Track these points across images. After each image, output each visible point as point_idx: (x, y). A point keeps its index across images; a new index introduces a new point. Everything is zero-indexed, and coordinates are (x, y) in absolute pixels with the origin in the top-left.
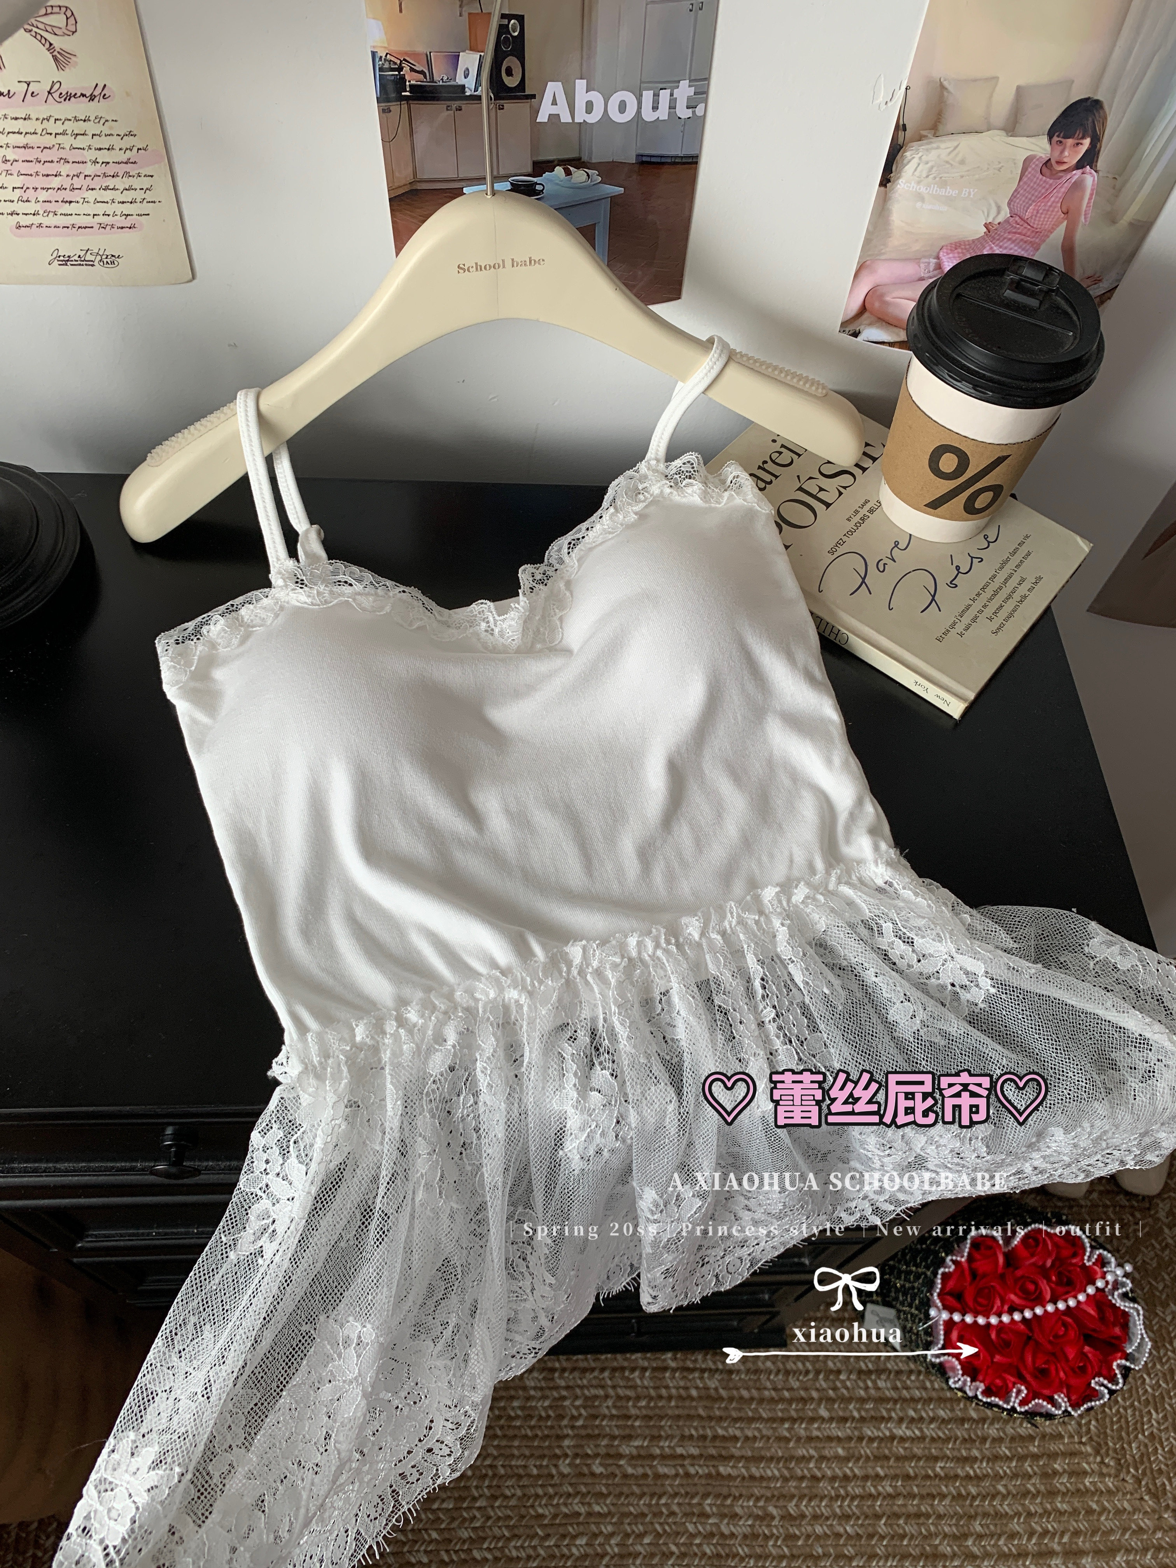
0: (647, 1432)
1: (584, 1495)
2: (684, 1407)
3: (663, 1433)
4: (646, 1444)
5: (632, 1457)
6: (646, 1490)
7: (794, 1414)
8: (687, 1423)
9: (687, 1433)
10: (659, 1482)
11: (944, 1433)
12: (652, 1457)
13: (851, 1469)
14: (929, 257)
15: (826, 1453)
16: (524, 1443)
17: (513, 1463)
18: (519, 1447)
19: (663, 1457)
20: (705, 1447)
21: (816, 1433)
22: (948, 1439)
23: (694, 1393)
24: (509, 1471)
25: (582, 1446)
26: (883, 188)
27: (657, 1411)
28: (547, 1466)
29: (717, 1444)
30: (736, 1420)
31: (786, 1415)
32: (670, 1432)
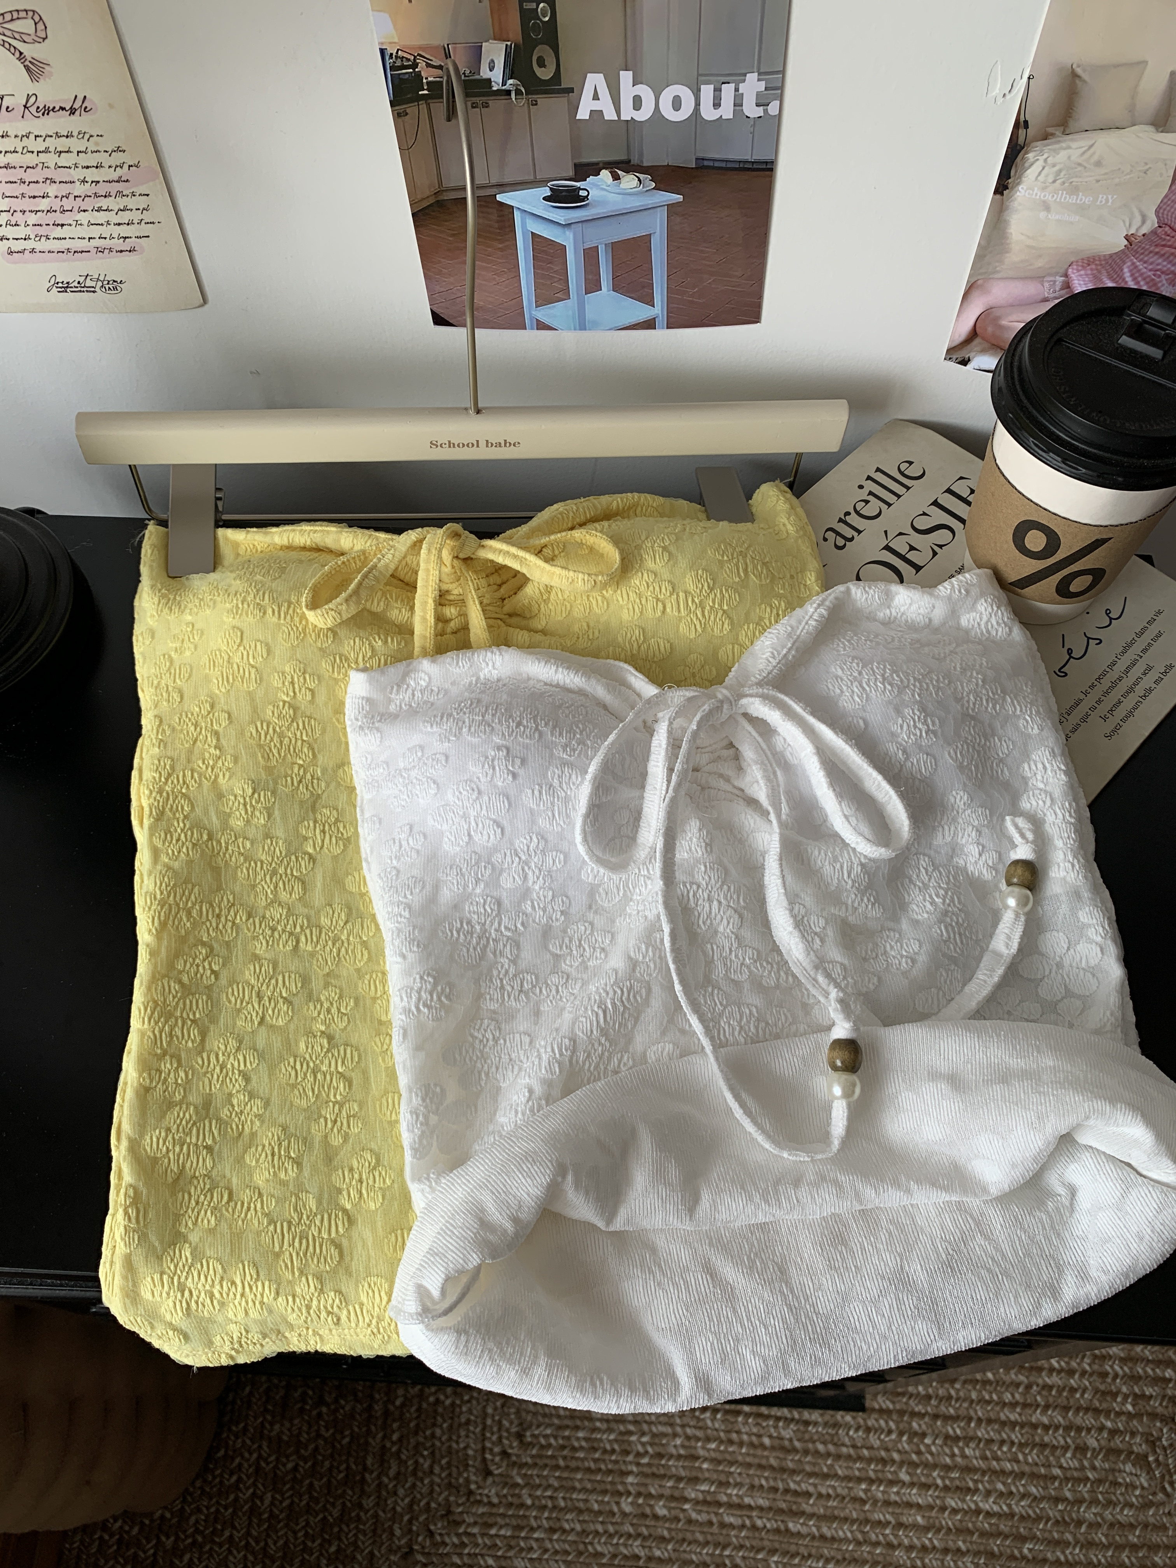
0: (715, 1476)
1: (645, 1538)
2: (754, 1456)
3: (731, 1480)
4: (713, 1489)
5: (697, 1502)
6: (709, 1538)
7: (872, 1474)
8: (759, 1473)
9: (756, 1482)
10: (724, 1532)
11: (1035, 1512)
12: (719, 1504)
13: (930, 1540)
14: (1056, 274)
15: (904, 1519)
16: (587, 1476)
17: (574, 1496)
18: (581, 1480)
19: (730, 1506)
20: (774, 1500)
21: (893, 1497)
22: (1039, 1519)
23: (767, 1441)
24: (569, 1503)
25: (646, 1485)
26: (998, 196)
27: (728, 1457)
28: (608, 1503)
29: (788, 1498)
30: (811, 1475)
31: (863, 1475)
32: (738, 1480)
